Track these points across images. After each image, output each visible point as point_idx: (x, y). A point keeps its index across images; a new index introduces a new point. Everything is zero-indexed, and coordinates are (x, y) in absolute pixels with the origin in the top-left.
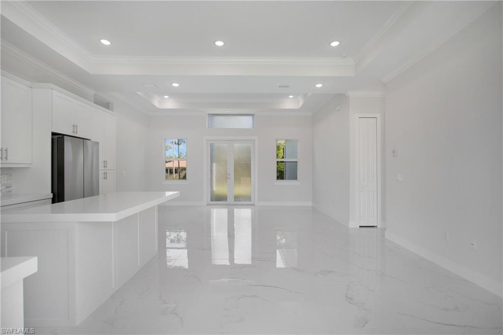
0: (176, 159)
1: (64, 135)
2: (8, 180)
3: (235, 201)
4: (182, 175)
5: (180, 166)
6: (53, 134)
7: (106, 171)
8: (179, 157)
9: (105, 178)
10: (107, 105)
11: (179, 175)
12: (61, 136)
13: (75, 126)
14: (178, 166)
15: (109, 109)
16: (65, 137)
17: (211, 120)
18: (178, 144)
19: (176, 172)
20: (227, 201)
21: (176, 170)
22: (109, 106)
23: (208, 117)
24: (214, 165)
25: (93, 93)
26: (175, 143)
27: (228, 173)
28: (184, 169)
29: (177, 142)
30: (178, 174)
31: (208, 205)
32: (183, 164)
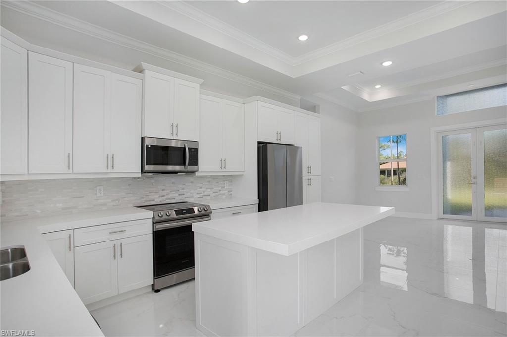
0: (394, 160)
1: (267, 143)
2: (229, 185)
3: (486, 216)
4: (402, 177)
5: (399, 167)
6: (259, 143)
7: (310, 177)
8: (398, 157)
9: (310, 184)
10: (313, 109)
11: (399, 178)
12: (265, 144)
13: (279, 133)
14: (397, 167)
15: (315, 112)
16: (268, 144)
17: (442, 103)
18: (397, 142)
19: (395, 173)
20: (471, 215)
21: (394, 171)
22: (315, 110)
23: (438, 101)
24: (448, 164)
25: (299, 98)
26: (393, 141)
27: (473, 174)
28: (404, 170)
29: (395, 141)
30: (397, 176)
31: (439, 219)
32: (403, 165)
